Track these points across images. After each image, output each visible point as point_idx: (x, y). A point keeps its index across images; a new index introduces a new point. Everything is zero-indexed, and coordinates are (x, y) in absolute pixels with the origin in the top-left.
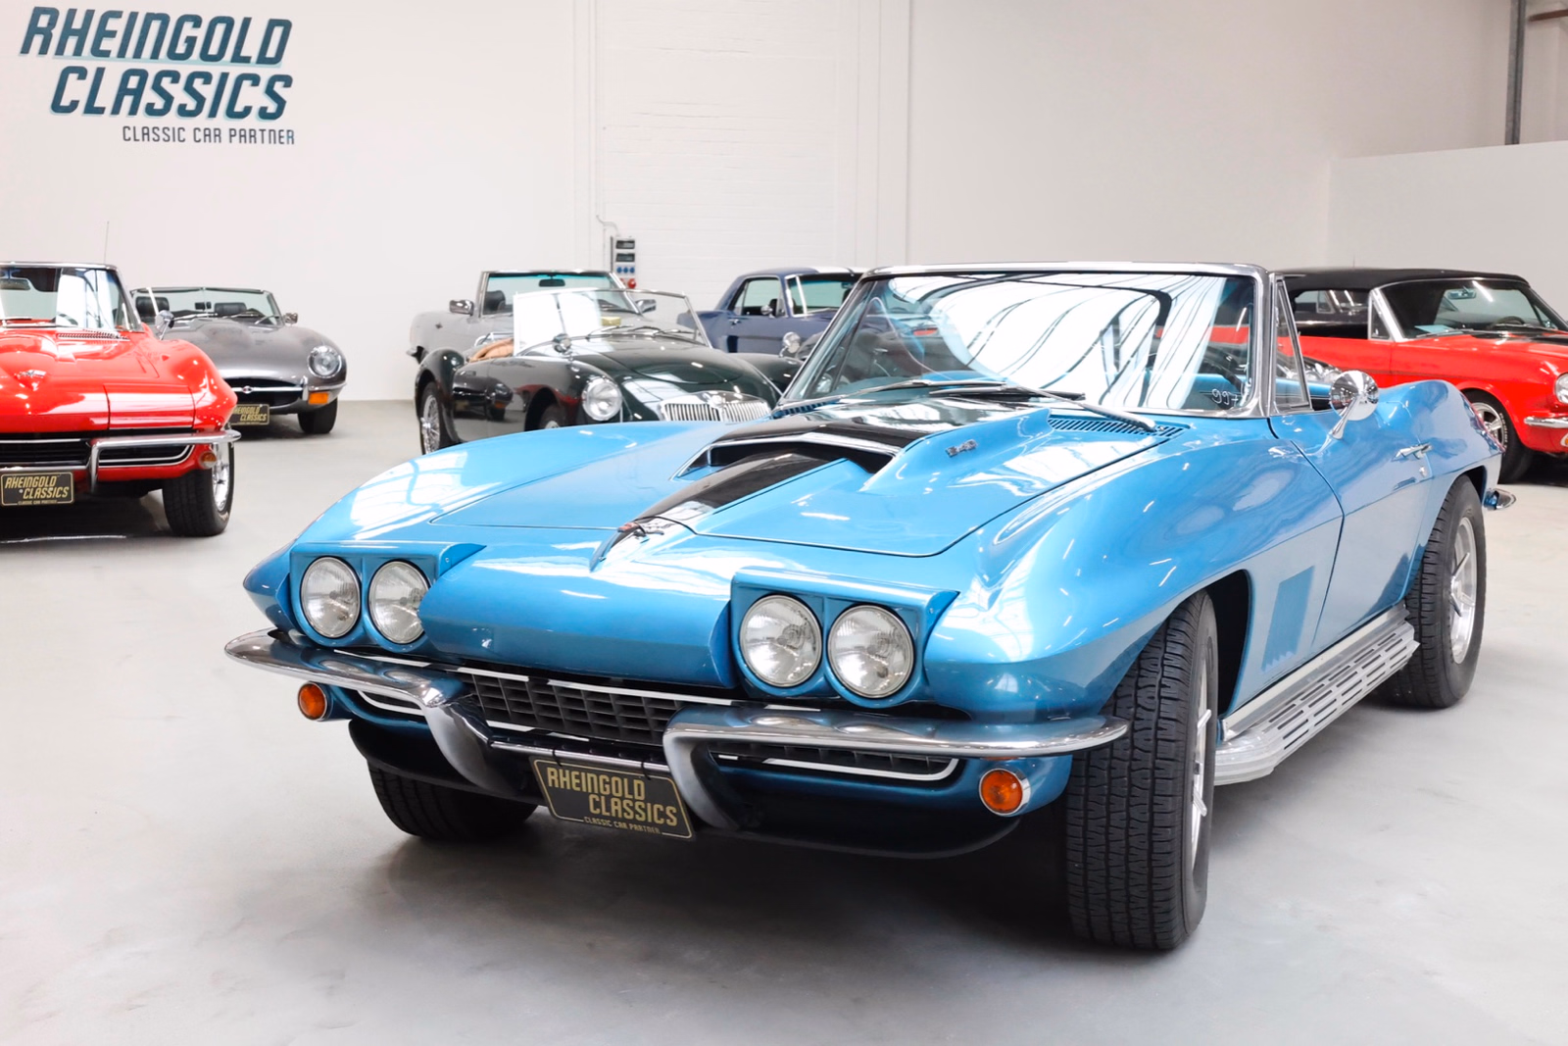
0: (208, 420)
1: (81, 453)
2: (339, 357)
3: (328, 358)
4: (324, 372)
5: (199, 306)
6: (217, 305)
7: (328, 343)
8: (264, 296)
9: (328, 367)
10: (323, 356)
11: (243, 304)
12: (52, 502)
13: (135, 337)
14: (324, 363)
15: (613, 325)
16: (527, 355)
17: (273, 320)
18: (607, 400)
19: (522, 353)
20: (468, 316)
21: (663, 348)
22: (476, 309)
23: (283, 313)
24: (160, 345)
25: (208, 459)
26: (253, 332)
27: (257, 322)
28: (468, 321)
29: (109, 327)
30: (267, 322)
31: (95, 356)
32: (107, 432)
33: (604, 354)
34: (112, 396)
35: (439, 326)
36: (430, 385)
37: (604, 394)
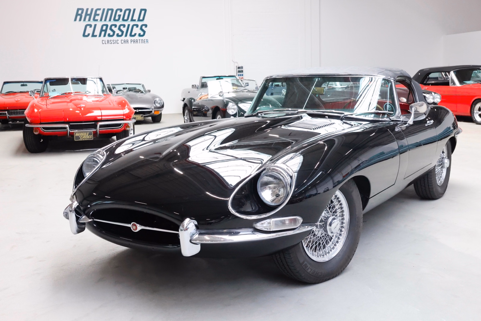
0: (128, 117)
1: (95, 126)
2: (162, 101)
3: (159, 102)
4: (158, 105)
5: (124, 89)
6: (129, 88)
7: (159, 97)
8: (141, 85)
9: (159, 104)
10: (158, 101)
11: (136, 88)
12: (88, 139)
13: (107, 96)
14: (158, 103)
15: (235, 89)
16: (213, 98)
17: (144, 92)
18: (234, 109)
19: (211, 97)
20: (197, 89)
21: (249, 95)
22: (199, 87)
23: (147, 90)
24: (114, 98)
25: (128, 127)
26: (139, 95)
27: (140, 92)
28: (197, 90)
29: (101, 93)
30: (142, 92)
31: (97, 101)
32: (101, 121)
33: (233, 97)
34: (102, 111)
35: (189, 92)
36: (186, 108)
37: (233, 107)
